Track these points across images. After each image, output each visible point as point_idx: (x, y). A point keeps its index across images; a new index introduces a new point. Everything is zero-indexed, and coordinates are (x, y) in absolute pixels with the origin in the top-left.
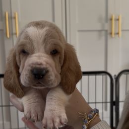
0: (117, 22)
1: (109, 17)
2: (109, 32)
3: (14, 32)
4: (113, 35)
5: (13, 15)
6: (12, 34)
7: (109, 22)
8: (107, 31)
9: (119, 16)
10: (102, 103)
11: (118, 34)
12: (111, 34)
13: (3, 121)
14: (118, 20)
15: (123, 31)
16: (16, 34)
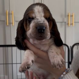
0: (72, 17)
1: (67, 14)
2: (67, 23)
3: (11, 22)
5: (11, 12)
6: (10, 23)
7: (67, 17)
8: (65, 22)
9: (73, 14)
11: (72, 24)
12: (68, 24)
14: (72, 16)
15: (75, 22)
16: (12, 23)
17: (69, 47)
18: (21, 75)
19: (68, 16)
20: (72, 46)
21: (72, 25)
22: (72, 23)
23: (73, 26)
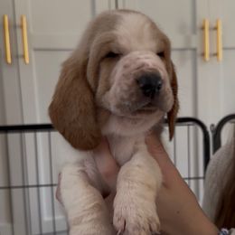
0: (215, 32)
1: (199, 24)
2: (199, 51)
3: (20, 53)
4: (207, 57)
5: (18, 22)
6: (17, 57)
7: (198, 32)
8: (195, 50)
9: (217, 21)
10: (189, 178)
11: (216, 55)
12: (203, 55)
14: (216, 29)
15: (224, 49)
16: (24, 56)
17: (209, 129)
18: (54, 221)
19: (203, 28)
20: (216, 123)
21: (215, 57)
22: (215, 52)
23: (218, 60)
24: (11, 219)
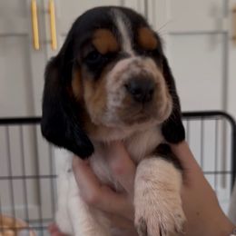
2: (230, 35)
6: (45, 42)
10: (216, 173)
13: (26, 202)
19: (235, 11)
24: (39, 201)
